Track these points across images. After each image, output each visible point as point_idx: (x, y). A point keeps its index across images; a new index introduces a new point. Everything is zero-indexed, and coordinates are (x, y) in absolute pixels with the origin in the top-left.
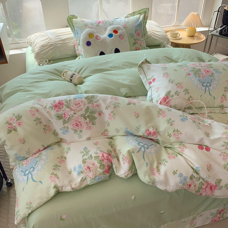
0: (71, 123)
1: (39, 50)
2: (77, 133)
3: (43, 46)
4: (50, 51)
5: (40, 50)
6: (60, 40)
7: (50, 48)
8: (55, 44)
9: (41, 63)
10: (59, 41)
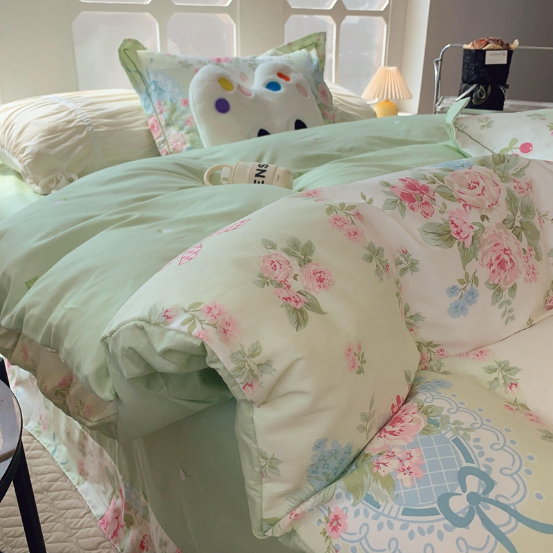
0: (482, 258)
1: (42, 142)
2: (503, 299)
3: (53, 131)
4: (80, 148)
5: (45, 144)
6: (104, 114)
7: (77, 137)
8: (89, 125)
9: (52, 186)
10: (99, 117)
